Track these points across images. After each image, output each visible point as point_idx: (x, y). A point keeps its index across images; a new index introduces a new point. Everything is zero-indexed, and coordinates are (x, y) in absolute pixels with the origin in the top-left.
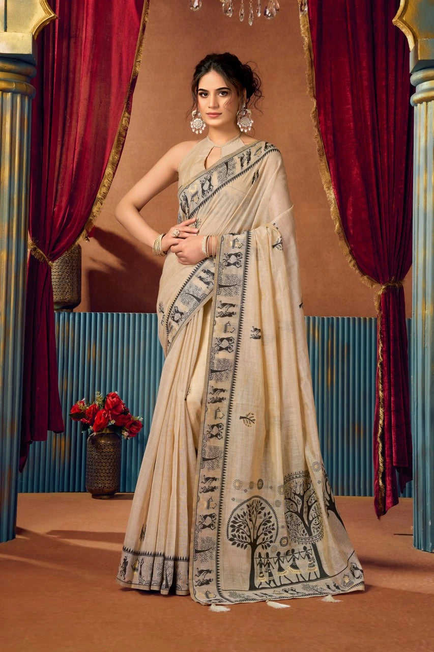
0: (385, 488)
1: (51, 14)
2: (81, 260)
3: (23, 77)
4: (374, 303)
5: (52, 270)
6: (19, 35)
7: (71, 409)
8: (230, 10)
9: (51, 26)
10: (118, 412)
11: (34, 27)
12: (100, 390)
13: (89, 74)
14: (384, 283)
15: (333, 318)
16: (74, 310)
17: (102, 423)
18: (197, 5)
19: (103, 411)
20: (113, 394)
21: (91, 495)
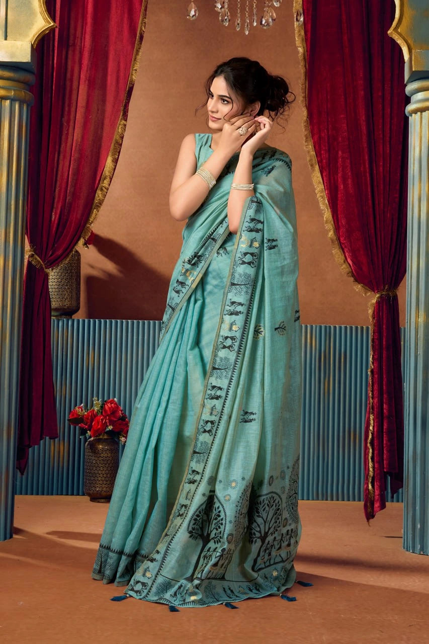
0: (374, 491)
1: (51, 23)
2: (80, 267)
3: (22, 84)
4: (368, 311)
5: (50, 277)
6: (19, 43)
7: (69, 414)
8: (226, 20)
9: (51, 35)
10: (116, 418)
11: (34, 36)
12: (98, 397)
13: (87, 82)
14: (378, 292)
15: (330, 327)
16: (73, 317)
17: (99, 429)
18: (194, 14)
19: (100, 417)
20: (112, 401)
21: (89, 498)
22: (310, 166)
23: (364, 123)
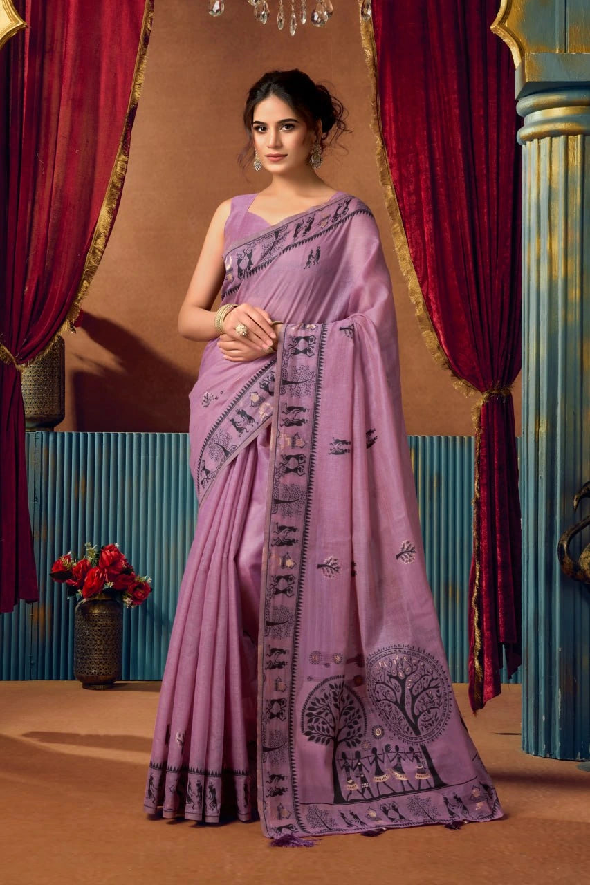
0: (483, 671)
1: (18, 22)
2: (64, 359)
4: (471, 417)
7: (52, 566)
8: (263, 15)
9: (20, 38)
10: (118, 571)
12: (92, 541)
13: (70, 102)
14: (486, 390)
15: (417, 438)
16: (55, 429)
17: (95, 586)
18: (218, 8)
19: (96, 569)
20: (111, 547)
21: (82, 684)
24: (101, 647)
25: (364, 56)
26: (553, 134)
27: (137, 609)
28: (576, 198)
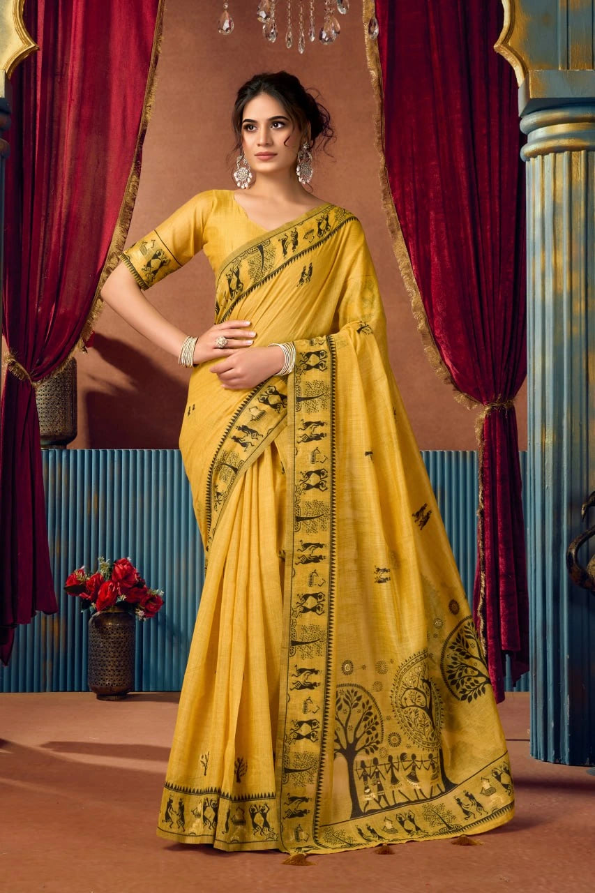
1: (31, 44)
2: (76, 378)
4: (475, 430)
5: (37, 393)
7: (66, 581)
8: (272, 33)
9: (32, 60)
10: (130, 584)
11: (8, 63)
12: (104, 555)
14: (488, 403)
16: (68, 446)
17: (108, 599)
18: (228, 26)
19: (109, 582)
20: (124, 561)
21: (96, 695)
22: (390, 233)
23: (464, 172)
24: (115, 659)
25: (370, 77)
26: (557, 150)
27: (149, 622)
28: (580, 213)
